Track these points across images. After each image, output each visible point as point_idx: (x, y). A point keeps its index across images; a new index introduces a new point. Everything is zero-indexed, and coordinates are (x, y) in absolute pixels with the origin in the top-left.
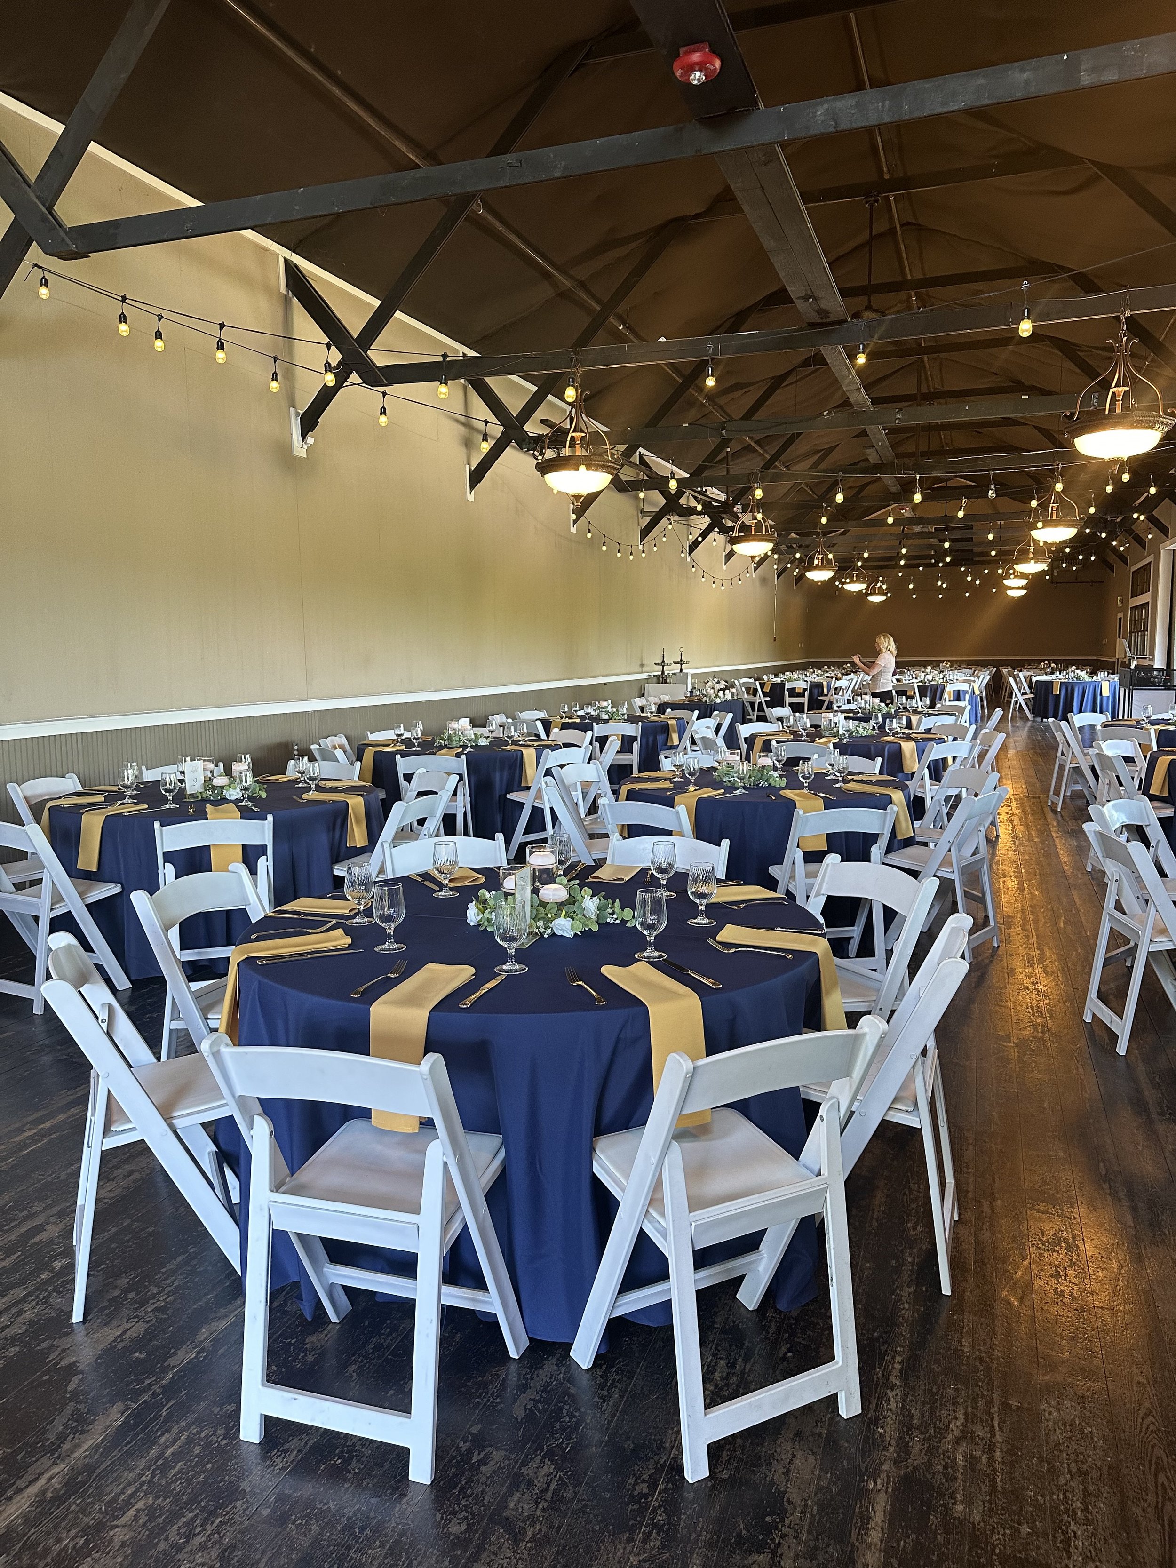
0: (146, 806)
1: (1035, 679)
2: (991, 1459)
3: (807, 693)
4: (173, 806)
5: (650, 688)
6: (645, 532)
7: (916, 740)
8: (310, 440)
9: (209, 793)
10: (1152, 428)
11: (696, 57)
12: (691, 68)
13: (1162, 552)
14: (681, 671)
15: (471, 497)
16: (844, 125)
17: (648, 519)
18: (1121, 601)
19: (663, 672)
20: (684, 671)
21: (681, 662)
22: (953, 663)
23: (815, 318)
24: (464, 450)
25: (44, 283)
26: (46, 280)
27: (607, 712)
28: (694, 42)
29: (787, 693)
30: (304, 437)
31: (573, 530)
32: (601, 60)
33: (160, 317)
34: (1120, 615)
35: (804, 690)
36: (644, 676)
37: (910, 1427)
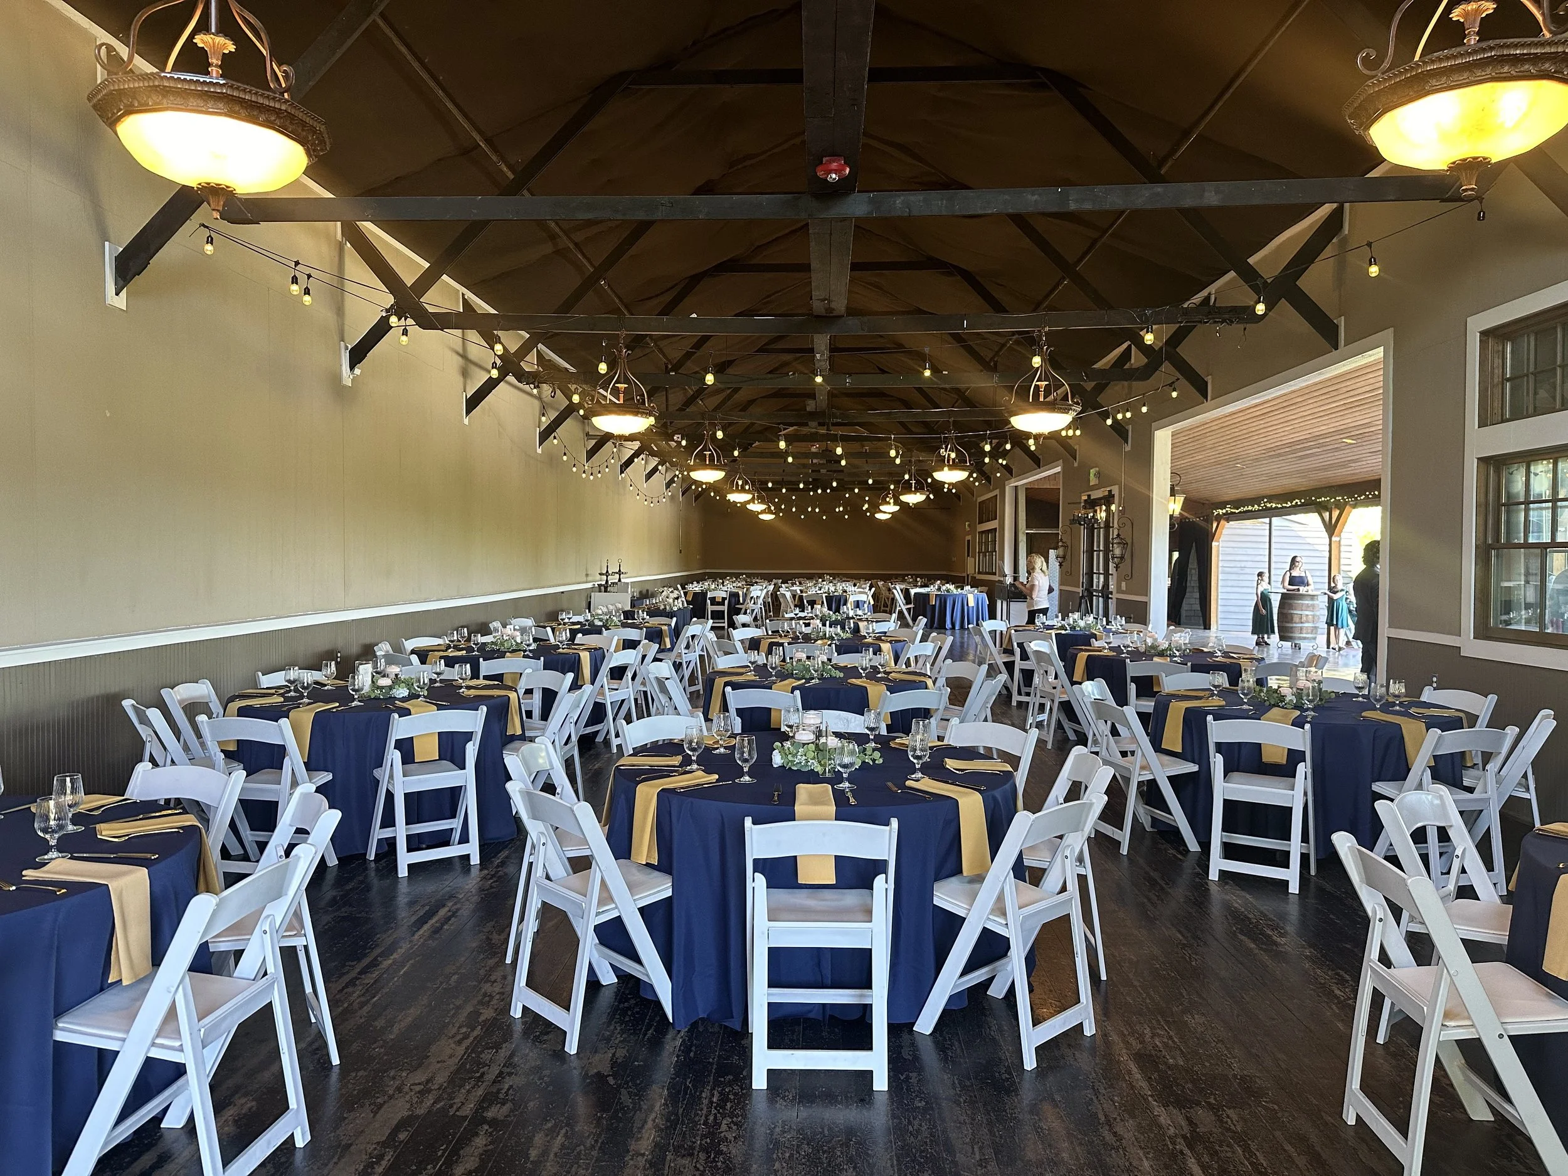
0: (338, 704)
1: (913, 591)
2: (1173, 1041)
3: (726, 602)
4: (360, 704)
5: (597, 597)
6: (591, 454)
7: (891, 642)
8: (357, 371)
9: (378, 692)
10: (1067, 413)
11: (834, 165)
12: (830, 172)
13: (1007, 488)
14: (620, 580)
15: (466, 421)
16: (915, 213)
17: (593, 442)
18: (969, 525)
19: (607, 581)
20: (622, 580)
21: (619, 573)
22: (834, 576)
23: (823, 312)
24: (460, 379)
25: (210, 240)
26: (212, 239)
27: (601, 620)
28: (834, 154)
29: (709, 601)
30: (352, 368)
31: (539, 451)
32: (643, 87)
33: (309, 276)
34: (969, 538)
35: (724, 599)
36: (590, 585)
37: (1125, 1036)
